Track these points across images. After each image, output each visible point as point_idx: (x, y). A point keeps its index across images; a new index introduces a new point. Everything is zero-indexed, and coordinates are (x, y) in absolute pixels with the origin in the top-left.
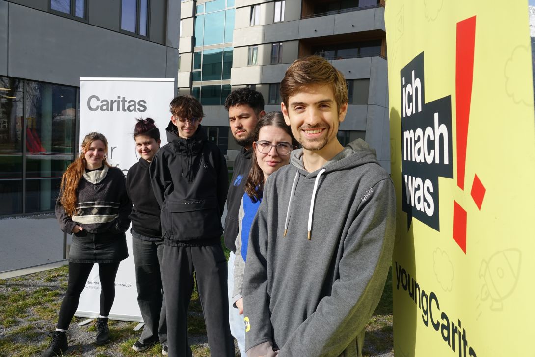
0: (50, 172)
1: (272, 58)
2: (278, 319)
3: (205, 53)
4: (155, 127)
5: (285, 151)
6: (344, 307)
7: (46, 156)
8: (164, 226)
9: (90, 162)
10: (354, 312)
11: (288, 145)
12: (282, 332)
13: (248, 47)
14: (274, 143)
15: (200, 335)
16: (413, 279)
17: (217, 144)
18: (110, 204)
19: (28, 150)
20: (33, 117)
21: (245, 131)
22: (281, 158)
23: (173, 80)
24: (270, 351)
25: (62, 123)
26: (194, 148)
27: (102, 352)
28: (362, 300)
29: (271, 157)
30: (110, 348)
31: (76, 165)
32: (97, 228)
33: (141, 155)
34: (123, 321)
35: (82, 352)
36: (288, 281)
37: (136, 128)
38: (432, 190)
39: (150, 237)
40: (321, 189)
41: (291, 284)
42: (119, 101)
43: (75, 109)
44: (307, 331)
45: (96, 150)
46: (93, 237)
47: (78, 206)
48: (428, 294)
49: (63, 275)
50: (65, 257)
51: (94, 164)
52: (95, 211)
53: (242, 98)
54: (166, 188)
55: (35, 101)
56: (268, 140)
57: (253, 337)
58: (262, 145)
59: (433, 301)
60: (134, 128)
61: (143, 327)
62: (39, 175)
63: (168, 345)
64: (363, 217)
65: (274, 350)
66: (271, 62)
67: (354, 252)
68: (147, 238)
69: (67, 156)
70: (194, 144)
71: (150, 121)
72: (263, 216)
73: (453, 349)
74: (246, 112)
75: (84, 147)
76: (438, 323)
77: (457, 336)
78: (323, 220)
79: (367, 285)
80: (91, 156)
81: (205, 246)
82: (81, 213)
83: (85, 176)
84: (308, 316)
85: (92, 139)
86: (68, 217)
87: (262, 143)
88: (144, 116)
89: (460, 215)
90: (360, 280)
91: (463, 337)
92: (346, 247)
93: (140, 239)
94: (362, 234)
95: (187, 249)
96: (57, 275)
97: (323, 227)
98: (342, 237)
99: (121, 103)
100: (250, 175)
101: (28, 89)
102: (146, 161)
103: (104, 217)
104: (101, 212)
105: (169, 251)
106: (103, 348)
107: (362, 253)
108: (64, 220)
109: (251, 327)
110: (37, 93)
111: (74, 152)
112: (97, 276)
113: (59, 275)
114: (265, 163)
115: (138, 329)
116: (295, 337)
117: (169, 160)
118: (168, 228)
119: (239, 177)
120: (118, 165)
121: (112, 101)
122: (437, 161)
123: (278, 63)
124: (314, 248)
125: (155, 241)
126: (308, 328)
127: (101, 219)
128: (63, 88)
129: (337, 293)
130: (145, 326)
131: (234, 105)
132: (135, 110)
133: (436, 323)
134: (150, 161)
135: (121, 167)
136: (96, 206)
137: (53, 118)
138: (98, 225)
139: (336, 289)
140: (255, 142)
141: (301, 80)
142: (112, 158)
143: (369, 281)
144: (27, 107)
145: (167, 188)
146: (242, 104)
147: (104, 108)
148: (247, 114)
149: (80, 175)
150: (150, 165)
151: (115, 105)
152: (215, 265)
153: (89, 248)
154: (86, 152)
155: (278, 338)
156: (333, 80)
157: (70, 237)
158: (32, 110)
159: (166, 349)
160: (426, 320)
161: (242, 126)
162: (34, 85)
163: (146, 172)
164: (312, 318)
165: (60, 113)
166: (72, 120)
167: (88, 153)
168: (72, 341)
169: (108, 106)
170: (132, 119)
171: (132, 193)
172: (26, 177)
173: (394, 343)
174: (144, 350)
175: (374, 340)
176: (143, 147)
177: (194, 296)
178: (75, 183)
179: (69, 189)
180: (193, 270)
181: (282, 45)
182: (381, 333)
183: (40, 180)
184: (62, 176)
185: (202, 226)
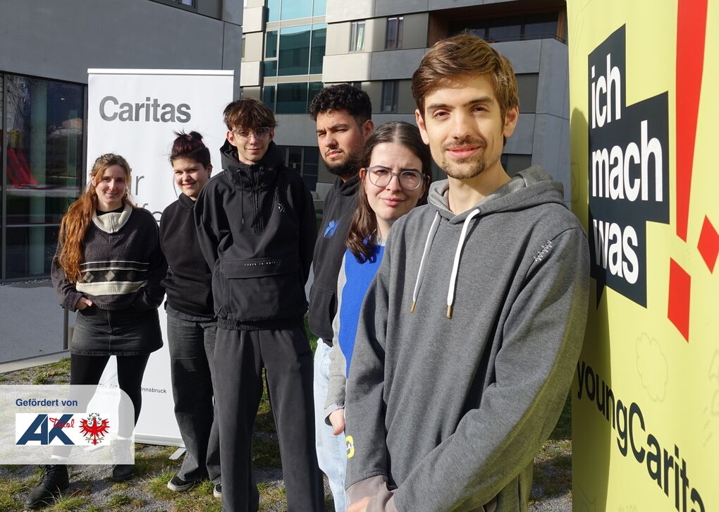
0: (43, 215)
1: (387, 41)
2: (397, 442)
3: (282, 33)
4: (204, 145)
5: (412, 183)
6: (500, 426)
7: (37, 191)
8: (217, 298)
9: (104, 200)
10: (515, 435)
11: (417, 174)
12: (402, 461)
13: (349, 23)
14: (395, 171)
15: (272, 467)
16: (603, 383)
17: (302, 174)
18: (134, 266)
19: (10, 182)
20: (17, 132)
21: (341, 151)
22: (406, 195)
23: (231, 72)
24: (383, 490)
25: (62, 141)
26: (261, 179)
27: (120, 493)
28: (528, 418)
29: (391, 192)
30: (133, 486)
31: (82, 204)
32: (114, 302)
33: (182, 189)
34: (153, 445)
35: (90, 492)
36: (413, 382)
37: (174, 146)
38: (635, 243)
39: (193, 315)
40: (471, 240)
41: (418, 387)
42: (148, 106)
43: (82, 118)
44: (440, 461)
45: (113, 180)
46: (108, 316)
47: (85, 267)
48: (628, 406)
49: (63, 374)
50: (66, 347)
51: (110, 204)
52: (111, 275)
53: (336, 100)
54: (220, 241)
55: (22, 106)
56: (386, 166)
57: (358, 467)
58: (376, 173)
59: (636, 416)
60: (171, 146)
61: (184, 454)
62: (27, 221)
63: (222, 482)
64: (536, 286)
65: (389, 489)
66: (386, 47)
67: (519, 340)
68: (189, 317)
69: (70, 192)
70: (262, 173)
71: (196, 136)
72: (382, 282)
73: (666, 491)
74: (342, 122)
75: (95, 176)
76: (643, 450)
77: (672, 471)
78: (471, 289)
79: (538, 393)
80: (105, 190)
81: (280, 331)
82: (88, 278)
83: (95, 220)
84: (443, 439)
85: (107, 164)
86: (70, 284)
87: (376, 170)
88: (187, 129)
89: (680, 282)
90: (527, 385)
91: (683, 473)
92: (507, 333)
93: (177, 318)
94: (532, 314)
95: (253, 334)
96: (53, 373)
97: (471, 299)
98: (502, 318)
99: (152, 109)
100: (355, 221)
101: (11, 88)
102: (188, 198)
103: (125, 285)
104: (119, 277)
105: (224, 338)
106: (123, 486)
107: (533, 344)
108: (63, 289)
109: (355, 453)
110: (25, 94)
111: (81, 185)
112: (115, 375)
113: (55, 374)
114: (381, 200)
115: (176, 458)
116: (421, 470)
117: (226, 197)
118: (224, 302)
119: (332, 224)
120: (147, 204)
121: (137, 105)
122: (645, 197)
123: (397, 48)
124: (456, 333)
125: (200, 322)
126: (442, 457)
127: (119, 288)
128: (64, 86)
129: (489, 405)
130: (187, 453)
131: (324, 111)
132: (172, 119)
133: (639, 450)
134: (196, 197)
135: (150, 209)
136: (112, 268)
137: (49, 132)
138: (115, 298)
139: (488, 398)
140: (364, 169)
141: (441, 69)
142: (137, 194)
143: (541, 388)
144: (9, 116)
145: (221, 239)
146: (337, 110)
147: (125, 116)
148: (345, 125)
149: (87, 219)
150: (195, 204)
151: (143, 111)
152: (295, 358)
153: (102, 333)
154: (97, 184)
155: (397, 470)
156: (493, 67)
157: (73, 315)
158: (16, 120)
159: (219, 489)
160: (623, 446)
161: (337, 143)
162: (19, 81)
163: (188, 215)
164: (449, 442)
165: (59, 125)
166: (78, 136)
167: (101, 185)
168: (76, 475)
169: (132, 112)
170: (168, 134)
171: (168, 247)
172: (7, 223)
173: (573, 484)
174: (186, 490)
175: (542, 478)
176: (184, 176)
177: (263, 408)
178: (80, 232)
179: (71, 241)
180: (262, 365)
181: (402, 20)
182: (551, 467)
183: (28, 228)
184: (60, 222)
185: (276, 301)
